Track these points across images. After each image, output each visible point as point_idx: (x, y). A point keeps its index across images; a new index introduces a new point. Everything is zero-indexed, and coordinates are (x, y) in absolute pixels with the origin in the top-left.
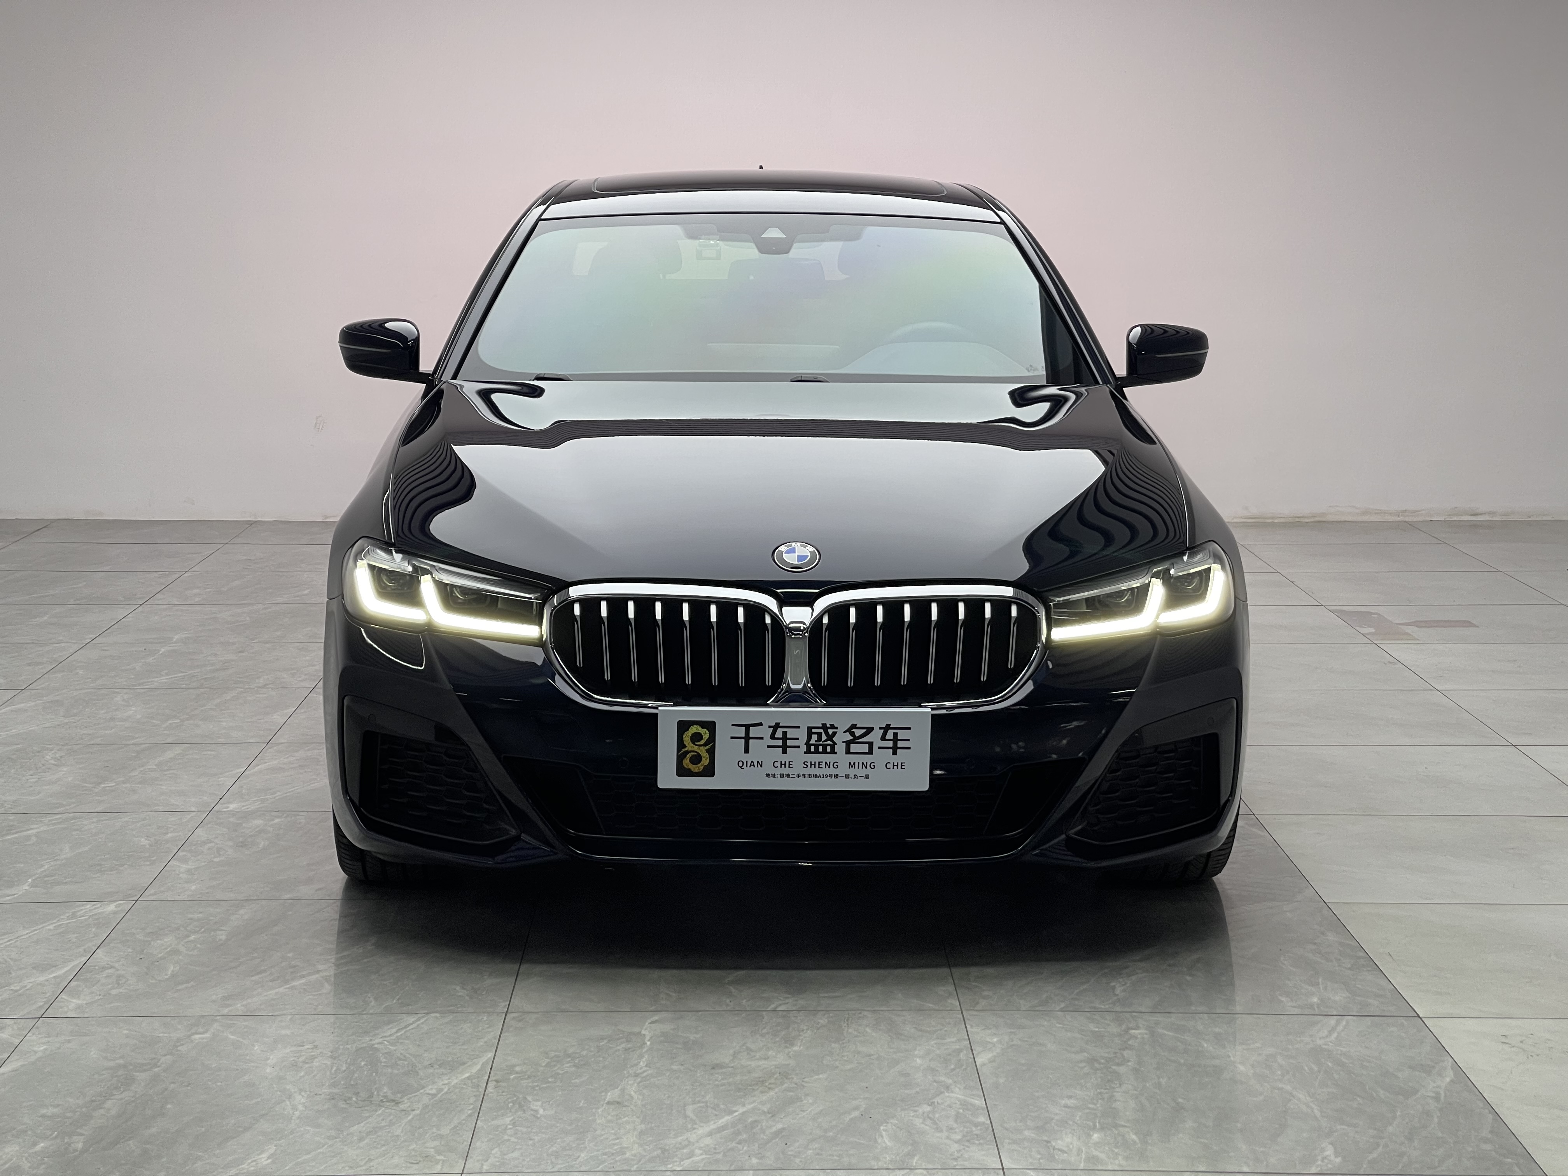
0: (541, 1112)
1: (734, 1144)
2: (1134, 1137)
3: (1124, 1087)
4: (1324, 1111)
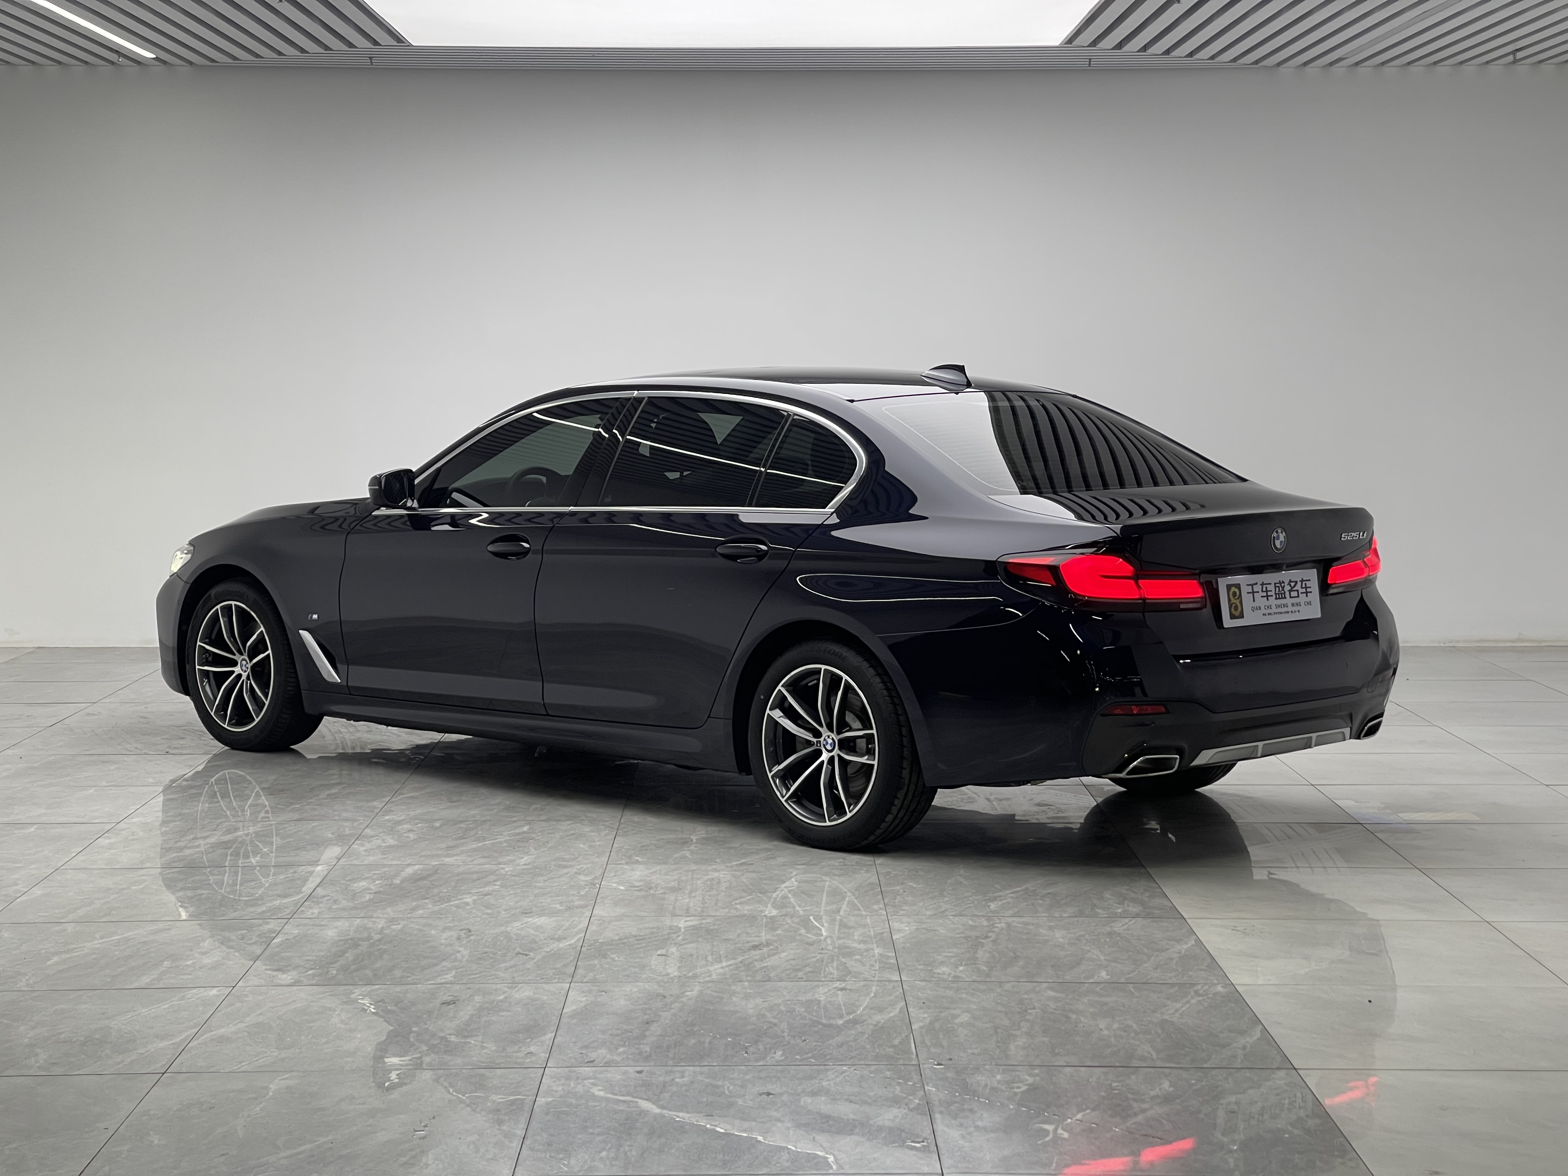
0: (616, 959)
1: (736, 972)
2: (984, 968)
3: (985, 948)
4: (1107, 958)
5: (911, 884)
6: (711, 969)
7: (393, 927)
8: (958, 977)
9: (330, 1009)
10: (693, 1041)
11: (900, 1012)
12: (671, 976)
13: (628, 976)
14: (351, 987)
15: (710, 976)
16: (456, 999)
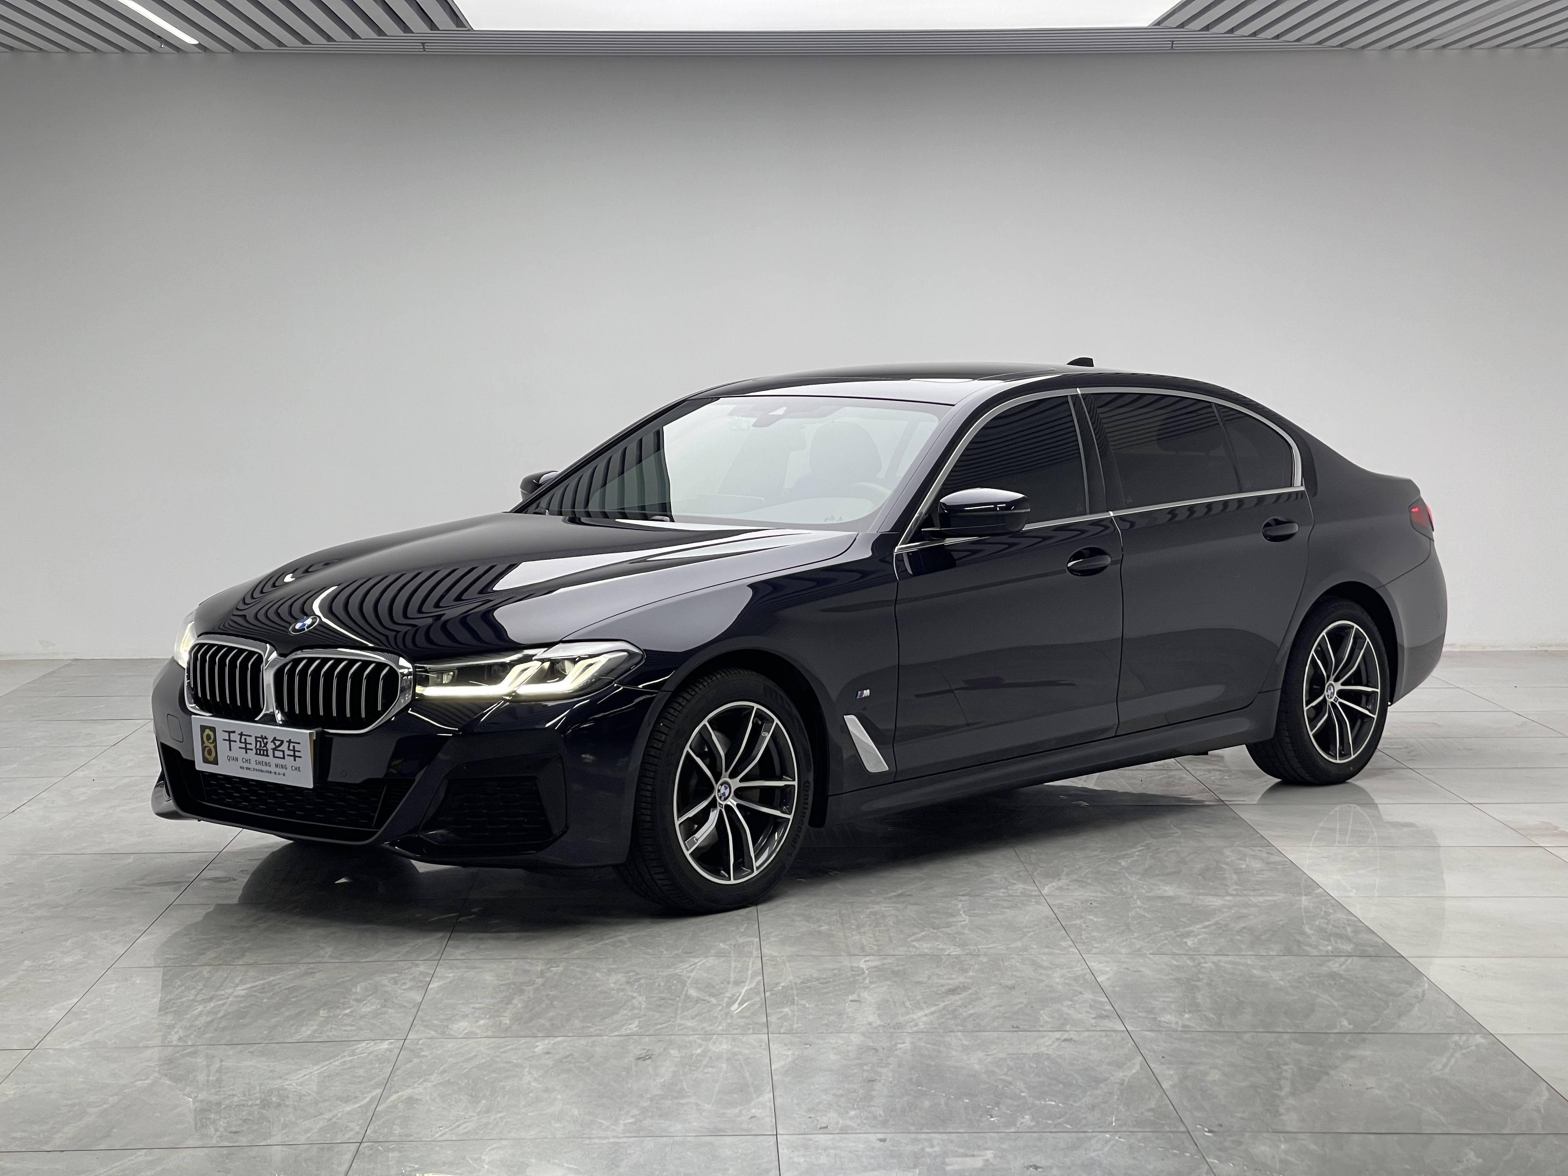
0: (807, 1005)
1: (943, 1020)
2: (1212, 1015)
3: (1202, 992)
4: (1340, 1003)
5: (1091, 917)
6: (915, 1016)
7: (552, 969)
8: (1187, 1026)
9: (517, 1065)
10: (927, 1104)
11: (1141, 1068)
12: (874, 1025)
13: (827, 1025)
14: (533, 1040)
15: (916, 1025)
16: (649, 1053)
